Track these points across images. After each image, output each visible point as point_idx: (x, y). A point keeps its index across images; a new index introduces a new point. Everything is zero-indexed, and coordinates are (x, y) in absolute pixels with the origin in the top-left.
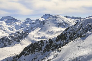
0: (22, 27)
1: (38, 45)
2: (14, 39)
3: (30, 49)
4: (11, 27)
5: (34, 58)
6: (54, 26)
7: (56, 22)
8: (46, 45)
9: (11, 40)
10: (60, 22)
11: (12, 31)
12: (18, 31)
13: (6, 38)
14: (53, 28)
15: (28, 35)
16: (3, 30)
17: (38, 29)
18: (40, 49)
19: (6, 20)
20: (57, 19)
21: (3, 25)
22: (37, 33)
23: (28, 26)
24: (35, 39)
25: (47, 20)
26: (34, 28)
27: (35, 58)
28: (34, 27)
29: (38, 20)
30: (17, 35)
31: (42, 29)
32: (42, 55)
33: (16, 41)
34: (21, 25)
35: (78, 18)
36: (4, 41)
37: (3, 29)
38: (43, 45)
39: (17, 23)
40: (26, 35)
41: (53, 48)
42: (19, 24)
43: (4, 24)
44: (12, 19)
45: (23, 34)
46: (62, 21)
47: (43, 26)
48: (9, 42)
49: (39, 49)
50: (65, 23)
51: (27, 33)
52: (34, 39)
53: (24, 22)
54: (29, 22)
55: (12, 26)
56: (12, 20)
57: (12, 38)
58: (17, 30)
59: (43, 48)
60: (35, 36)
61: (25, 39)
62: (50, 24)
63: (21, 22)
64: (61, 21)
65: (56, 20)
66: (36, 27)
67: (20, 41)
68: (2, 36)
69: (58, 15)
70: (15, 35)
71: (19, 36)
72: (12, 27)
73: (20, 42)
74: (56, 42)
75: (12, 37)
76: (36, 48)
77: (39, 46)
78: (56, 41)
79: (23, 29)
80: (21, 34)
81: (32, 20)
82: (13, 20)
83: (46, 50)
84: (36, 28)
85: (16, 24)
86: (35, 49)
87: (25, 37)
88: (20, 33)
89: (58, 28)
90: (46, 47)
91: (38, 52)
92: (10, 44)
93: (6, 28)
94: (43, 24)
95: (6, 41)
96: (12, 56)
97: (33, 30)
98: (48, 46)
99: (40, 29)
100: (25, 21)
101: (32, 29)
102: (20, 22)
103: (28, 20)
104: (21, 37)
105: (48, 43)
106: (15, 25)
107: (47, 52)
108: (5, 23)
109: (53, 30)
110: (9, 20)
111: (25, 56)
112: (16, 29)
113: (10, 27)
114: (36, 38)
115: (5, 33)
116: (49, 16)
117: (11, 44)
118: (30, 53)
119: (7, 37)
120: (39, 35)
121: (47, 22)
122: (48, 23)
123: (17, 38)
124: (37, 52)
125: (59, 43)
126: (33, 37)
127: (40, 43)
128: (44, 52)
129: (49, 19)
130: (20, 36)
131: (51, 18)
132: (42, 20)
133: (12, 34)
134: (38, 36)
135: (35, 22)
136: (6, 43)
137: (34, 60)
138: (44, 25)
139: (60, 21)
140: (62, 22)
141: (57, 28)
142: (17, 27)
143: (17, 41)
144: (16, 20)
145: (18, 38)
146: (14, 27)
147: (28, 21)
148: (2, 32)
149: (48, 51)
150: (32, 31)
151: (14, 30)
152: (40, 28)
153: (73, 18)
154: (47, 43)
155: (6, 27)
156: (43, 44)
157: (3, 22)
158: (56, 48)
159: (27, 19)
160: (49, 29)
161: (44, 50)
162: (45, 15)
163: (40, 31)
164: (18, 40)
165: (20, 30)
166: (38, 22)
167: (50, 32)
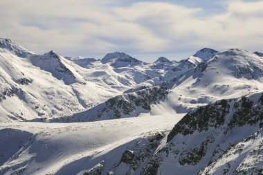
0: (149, 78)
1: (215, 112)
3: (197, 121)
4: (125, 77)
5: (205, 139)
6: (228, 74)
7: (233, 64)
8: (235, 110)
9: (130, 105)
10: (242, 66)
11: (127, 85)
12: (140, 85)
13: (120, 99)
14: (225, 78)
15: (167, 93)
16: (106, 83)
17: (190, 80)
18: (221, 121)
19: (114, 60)
20: (234, 59)
21: (107, 72)
22: (188, 90)
23: (163, 75)
24: (183, 104)
25: (211, 60)
26: (181, 79)
27: (208, 140)
28: (181, 76)
29: (187, 61)
30: (143, 93)
31: (198, 80)
32: (225, 133)
33: (140, 107)
34: (147, 71)
36: (115, 106)
37: (108, 81)
38: (228, 112)
39: (139, 68)
40: (163, 94)
41: (253, 118)
42: (143, 70)
43: (110, 70)
44: (128, 58)
45: (156, 91)
46: (248, 64)
47: (202, 75)
48: (125, 108)
49: (217, 119)
50: (255, 68)
51: (166, 89)
52: (181, 103)
53: (155, 66)
54: (166, 66)
55: (128, 75)
56: (126, 60)
57: (132, 99)
58: (138, 83)
59: (228, 118)
60: (183, 97)
61: (161, 102)
62: (218, 71)
63: (147, 66)
65: (232, 61)
66: (184, 76)
67: (149, 107)
68: (106, 97)
69: (237, 50)
70: (139, 93)
71: (147, 96)
72: (126, 76)
73: (149, 109)
74: (262, 104)
75: (132, 97)
76: (211, 116)
77: (218, 113)
79: (150, 83)
80: (151, 92)
81: (171, 63)
82: (130, 61)
83: (234, 122)
84: (185, 79)
85: (136, 71)
87: (160, 98)
88: (150, 90)
89: (238, 80)
90: (234, 116)
91: (216, 127)
92: (127, 113)
93: (113, 78)
94: (201, 69)
95: (120, 107)
96: (147, 135)
97: (179, 83)
98: (239, 113)
99: (194, 81)
101: (175, 80)
102: (144, 66)
104: (151, 98)
105: (240, 108)
106: (133, 71)
107: (236, 128)
108: (111, 68)
109: (226, 84)
110: (121, 60)
111: (185, 134)
112: (135, 81)
113: (122, 76)
114: (186, 101)
115: (112, 89)
116: (210, 53)
117: (129, 113)
118: (195, 129)
119: (121, 96)
120: (193, 96)
121: (211, 64)
122: (213, 68)
123: (144, 101)
124: (212, 126)
126: (180, 99)
128: (231, 128)
129: (216, 58)
130: (150, 97)
132: (196, 61)
133: (131, 90)
134: (190, 98)
135: (179, 66)
136: (120, 110)
137: (206, 144)
138: (204, 72)
139: (243, 63)
140: (247, 66)
141: (236, 79)
142: (138, 77)
143: (143, 107)
144: (137, 62)
145: (145, 100)
146: (131, 78)
147: (163, 65)
148: (106, 87)
149: (241, 124)
150: (175, 85)
151: (131, 84)
152: (194, 78)
154: (236, 106)
155: (115, 76)
156: (227, 110)
157: (108, 64)
159: (159, 59)
160: (216, 81)
161: (229, 122)
162: (203, 50)
163: (194, 85)
164: (146, 104)
165: (144, 83)
166: (186, 66)
167: (219, 89)
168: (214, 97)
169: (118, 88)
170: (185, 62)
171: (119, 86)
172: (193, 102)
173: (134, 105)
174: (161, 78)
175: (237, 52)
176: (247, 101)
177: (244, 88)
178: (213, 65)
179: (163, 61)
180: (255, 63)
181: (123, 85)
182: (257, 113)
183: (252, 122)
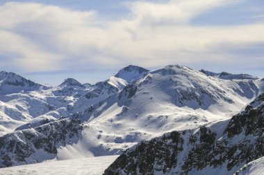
0: (51, 108)
1: (163, 149)
2: (38, 143)
3: (137, 163)
4: (14, 108)
6: (167, 100)
7: (174, 87)
8: (191, 146)
9: (27, 147)
10: (185, 89)
11: (19, 119)
12: (39, 118)
13: (10, 138)
14: (162, 106)
15: (81, 128)
17: (114, 109)
18: (172, 162)
20: (175, 79)
22: (110, 123)
23: (72, 104)
24: (105, 144)
25: (142, 80)
28: (100, 104)
29: (106, 83)
30: (46, 129)
31: (125, 110)
33: (42, 150)
34: (49, 99)
35: (241, 77)
36: (3, 150)
38: (181, 149)
39: (36, 95)
40: (75, 131)
41: (217, 157)
42: (43, 97)
44: (19, 80)
45: (64, 125)
46: (192, 86)
47: (130, 101)
48: (19, 151)
49: (167, 160)
50: (203, 92)
52: (101, 142)
53: (60, 91)
54: (76, 91)
55: (20, 104)
56: (17, 84)
57: (29, 139)
58: (34, 116)
59: (182, 158)
60: (104, 134)
62: (152, 96)
63: (49, 92)
64: (188, 86)
65: (172, 82)
66: (105, 104)
67: (55, 149)
69: (178, 67)
70: (39, 130)
71: (51, 133)
72: (17, 106)
73: (56, 152)
74: (229, 136)
75: (28, 136)
76: (157, 156)
77: (167, 151)
78: (226, 135)
80: (57, 127)
81: (83, 86)
82: (22, 84)
83: (191, 163)
84: (106, 108)
85: (31, 98)
86: (151, 161)
87: (71, 136)
88: (56, 124)
89: (180, 109)
90: (190, 155)
91: (164, 171)
92: (23, 160)
94: (128, 93)
95: (11, 151)
97: (97, 115)
98: (197, 151)
99: (119, 110)
100: (61, 89)
101: (91, 110)
102: (44, 91)
103: (71, 84)
104: (58, 137)
105: (198, 142)
106: (27, 99)
107: (194, 172)
109: (164, 114)
110: (10, 83)
112: (30, 113)
113: (11, 106)
114: (108, 140)
116: (138, 72)
117: (25, 159)
119: (12, 135)
120: (119, 131)
121: (143, 87)
122: (145, 92)
123: (47, 141)
124: (159, 170)
125: (238, 139)
126: (99, 137)
127: (170, 141)
128: (187, 172)
129: (149, 78)
130: (56, 134)
131: (155, 74)
132: (119, 83)
133: (27, 126)
134: (113, 135)
136: (10, 155)
138: (132, 98)
139: (186, 85)
140: (192, 88)
141: (178, 108)
142: (35, 107)
143: (46, 150)
144: (33, 86)
145: (49, 139)
146: (25, 108)
147: (71, 89)
149: (201, 166)
150: (92, 117)
151: (25, 118)
152: (120, 105)
153: (224, 75)
154: (192, 140)
156: (179, 146)
158: (229, 158)
159: (66, 81)
160: (149, 111)
161: (183, 163)
162: (128, 69)
163: (119, 116)
164: (50, 146)
166: (105, 91)
167: (154, 121)
168: (149, 133)
169: (6, 124)
170: (103, 85)
171: (7, 120)
172: (118, 140)
173: (33, 147)
174: (69, 108)
175: (177, 70)
176: (207, 132)
177: (189, 119)
178: (145, 89)
179: (71, 85)
180: (202, 84)
181: (12, 120)
182: (222, 149)
183: (217, 163)
